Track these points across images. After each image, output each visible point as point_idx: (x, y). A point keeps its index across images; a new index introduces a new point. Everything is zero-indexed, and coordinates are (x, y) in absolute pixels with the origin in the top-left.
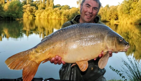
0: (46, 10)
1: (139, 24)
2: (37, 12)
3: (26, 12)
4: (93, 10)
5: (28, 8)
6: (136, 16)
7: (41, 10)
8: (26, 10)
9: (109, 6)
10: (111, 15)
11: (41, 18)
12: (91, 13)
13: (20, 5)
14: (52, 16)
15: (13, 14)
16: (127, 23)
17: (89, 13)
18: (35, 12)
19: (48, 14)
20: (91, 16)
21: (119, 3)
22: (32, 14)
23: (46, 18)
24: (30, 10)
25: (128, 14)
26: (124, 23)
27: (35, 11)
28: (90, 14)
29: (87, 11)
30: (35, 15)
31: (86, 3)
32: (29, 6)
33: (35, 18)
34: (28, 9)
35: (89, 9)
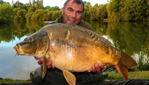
0: (36, 12)
1: (128, 21)
2: (27, 14)
3: (17, 15)
4: (76, 14)
5: (19, 11)
6: (125, 13)
7: (30, 12)
8: (17, 13)
9: (98, 5)
10: (100, 13)
11: (31, 20)
12: (75, 18)
13: (10, 8)
14: (42, 18)
15: (4, 18)
16: (116, 21)
17: (73, 17)
18: (25, 15)
19: (38, 16)
20: (75, 21)
21: (108, 1)
22: (22, 17)
23: (36, 20)
24: (20, 13)
25: (117, 11)
26: (113, 21)
27: (25, 13)
28: (73, 19)
29: (70, 16)
30: (26, 17)
31: (69, 7)
32: (20, 10)
33: (26, 20)
34: (19, 13)
35: (71, 13)
